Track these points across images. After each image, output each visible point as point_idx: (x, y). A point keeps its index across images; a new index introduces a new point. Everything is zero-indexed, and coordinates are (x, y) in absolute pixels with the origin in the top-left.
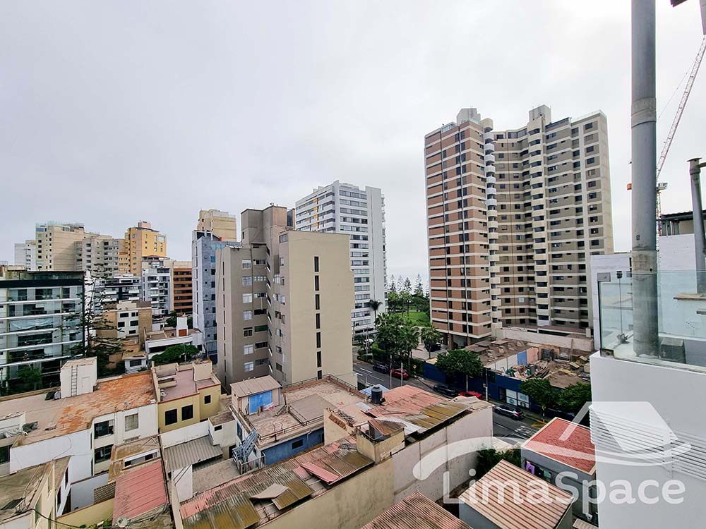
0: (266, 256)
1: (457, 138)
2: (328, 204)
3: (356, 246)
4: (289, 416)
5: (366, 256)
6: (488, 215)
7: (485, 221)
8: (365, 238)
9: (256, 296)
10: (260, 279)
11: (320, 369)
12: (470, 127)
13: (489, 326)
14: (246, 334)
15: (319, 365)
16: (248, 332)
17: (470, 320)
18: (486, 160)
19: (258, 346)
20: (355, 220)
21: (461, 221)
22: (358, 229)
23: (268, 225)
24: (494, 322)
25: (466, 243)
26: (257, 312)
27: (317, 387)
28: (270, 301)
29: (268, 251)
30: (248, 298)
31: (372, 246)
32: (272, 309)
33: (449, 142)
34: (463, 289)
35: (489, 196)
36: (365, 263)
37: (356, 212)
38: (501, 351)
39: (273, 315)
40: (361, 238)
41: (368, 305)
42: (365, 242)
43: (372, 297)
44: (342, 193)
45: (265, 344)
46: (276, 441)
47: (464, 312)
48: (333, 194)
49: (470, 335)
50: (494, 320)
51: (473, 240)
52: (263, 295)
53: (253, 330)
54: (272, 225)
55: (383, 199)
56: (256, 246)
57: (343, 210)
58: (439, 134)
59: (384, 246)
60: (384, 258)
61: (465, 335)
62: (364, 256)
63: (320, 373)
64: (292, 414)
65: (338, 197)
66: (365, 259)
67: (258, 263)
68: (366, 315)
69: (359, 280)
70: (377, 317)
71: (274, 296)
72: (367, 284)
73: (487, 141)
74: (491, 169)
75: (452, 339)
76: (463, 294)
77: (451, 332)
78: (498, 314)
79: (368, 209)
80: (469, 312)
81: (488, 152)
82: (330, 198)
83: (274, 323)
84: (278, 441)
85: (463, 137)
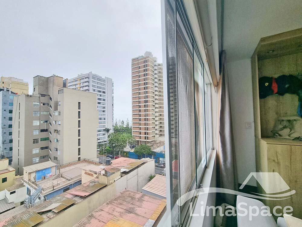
0: (49, 101)
1: (145, 62)
2: (86, 82)
3: (99, 103)
4: (62, 178)
5: (104, 108)
6: (155, 94)
7: (153, 96)
8: (104, 100)
9: (42, 122)
10: (45, 113)
11: (79, 156)
12: (149, 58)
13: (154, 136)
14: (34, 142)
15: (79, 154)
16: (35, 141)
17: (148, 134)
18: (154, 73)
19: (42, 148)
20: (100, 91)
21: (145, 95)
22: (101, 95)
23: (51, 85)
24: (156, 135)
25: (147, 104)
26: (42, 131)
27: (78, 165)
28: (51, 124)
29: (51, 99)
30: (37, 123)
31: (107, 104)
32: (52, 129)
33: (141, 63)
34: (145, 122)
35: (156, 87)
36: (103, 111)
37: (100, 88)
38: (158, 145)
39: (52, 132)
40: (102, 100)
41: (104, 130)
42: (104, 102)
43: (106, 127)
44: (93, 78)
45: (47, 148)
46: (54, 190)
47: (145, 131)
48: (89, 78)
49: (147, 140)
50: (156, 134)
51: (149, 103)
52: (46, 122)
53: (39, 140)
54: (53, 85)
55: (113, 83)
56: (43, 95)
57: (93, 86)
58: (137, 59)
59: (113, 104)
60: (113, 109)
61: (145, 140)
62: (103, 108)
63: (79, 158)
64: (63, 178)
65: (91, 79)
66: (103, 109)
67: (44, 104)
68: (103, 135)
69: (100, 119)
70: (109, 135)
71: (54, 122)
72: (104, 121)
73: (155, 66)
74: (156, 76)
75: (141, 143)
76: (145, 124)
77: (140, 140)
78: (157, 132)
79: (106, 87)
80: (147, 131)
81: (155, 70)
82: (87, 80)
83: (53, 136)
84: (55, 189)
85: (147, 62)
